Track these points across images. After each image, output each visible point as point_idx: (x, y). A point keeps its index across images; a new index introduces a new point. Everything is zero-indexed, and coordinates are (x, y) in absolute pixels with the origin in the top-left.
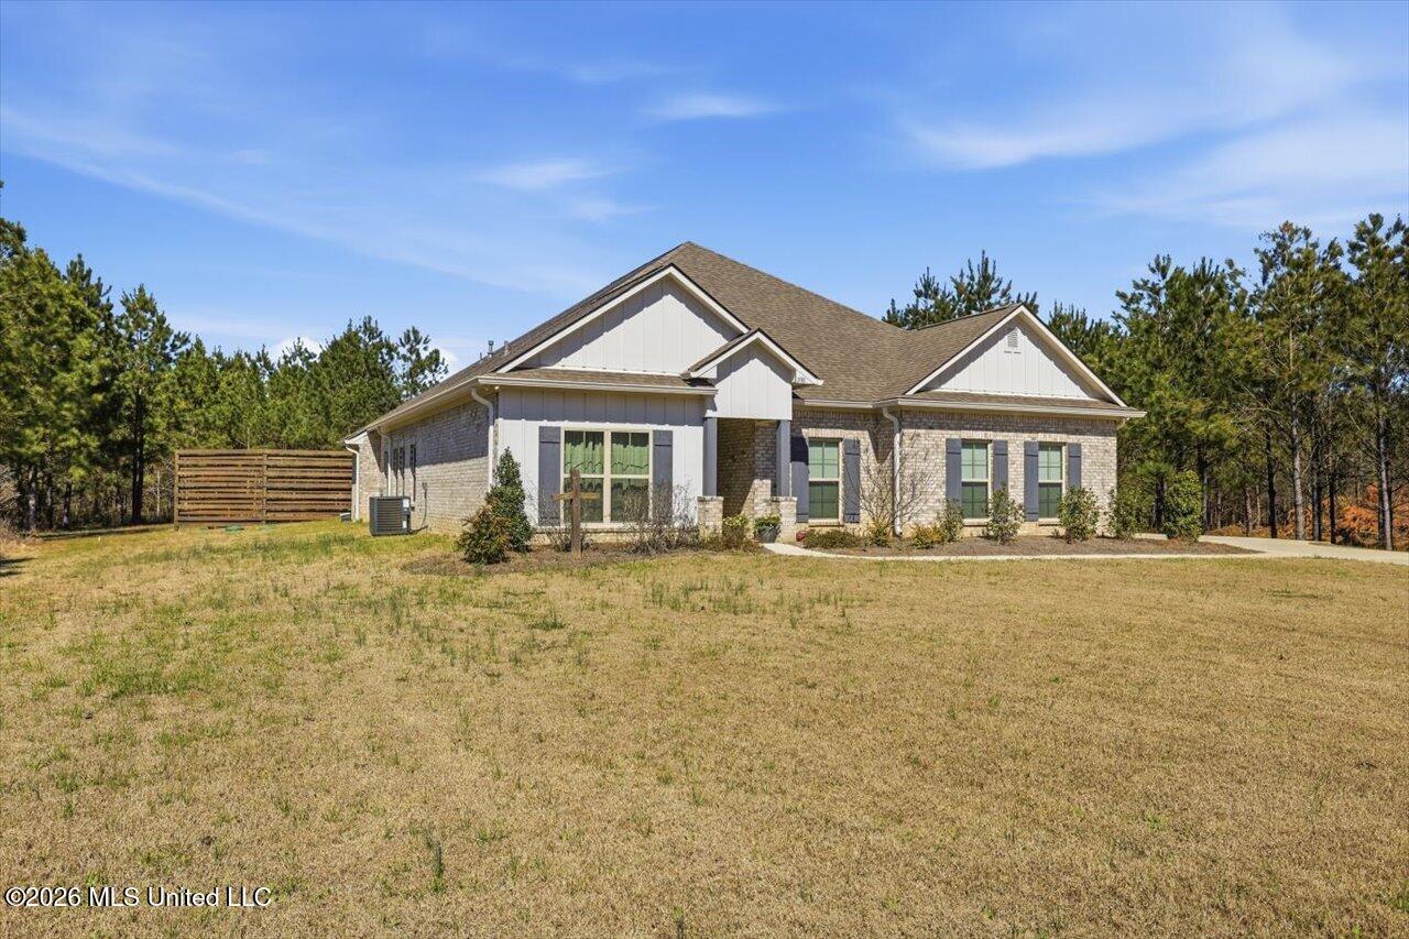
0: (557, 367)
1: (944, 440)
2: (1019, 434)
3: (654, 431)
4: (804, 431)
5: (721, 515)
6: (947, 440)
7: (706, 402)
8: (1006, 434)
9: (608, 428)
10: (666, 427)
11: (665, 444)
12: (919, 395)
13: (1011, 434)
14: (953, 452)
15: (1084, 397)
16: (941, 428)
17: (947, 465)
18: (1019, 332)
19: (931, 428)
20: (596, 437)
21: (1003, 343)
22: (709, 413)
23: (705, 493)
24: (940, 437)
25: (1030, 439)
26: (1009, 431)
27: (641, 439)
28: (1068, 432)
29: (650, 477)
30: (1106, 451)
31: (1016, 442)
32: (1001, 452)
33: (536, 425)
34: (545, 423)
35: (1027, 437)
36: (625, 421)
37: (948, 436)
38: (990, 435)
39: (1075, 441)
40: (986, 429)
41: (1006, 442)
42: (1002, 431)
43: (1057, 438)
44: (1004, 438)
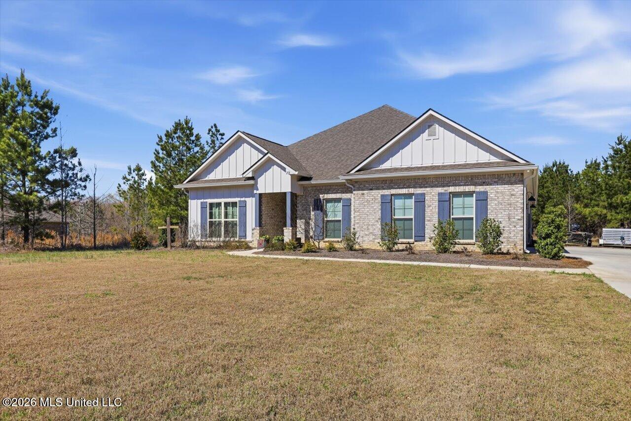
0: (207, 179)
1: (380, 195)
2: (433, 189)
3: (239, 201)
4: (321, 196)
6: (382, 196)
8: (424, 189)
9: (223, 201)
10: (243, 199)
11: (244, 206)
13: (428, 189)
14: (387, 204)
15: (494, 159)
16: (378, 189)
17: (381, 210)
18: (437, 126)
19: (371, 189)
20: (219, 205)
21: (425, 135)
22: (255, 192)
24: (378, 194)
25: (443, 191)
26: (426, 187)
27: (234, 204)
28: (475, 184)
29: (238, 220)
30: (512, 195)
31: (432, 195)
32: (420, 202)
33: (199, 201)
34: (202, 200)
35: (441, 190)
36: (228, 198)
37: (383, 193)
38: (412, 191)
39: (482, 190)
40: (409, 187)
41: (424, 194)
42: (421, 187)
43: (467, 189)
44: (422, 192)
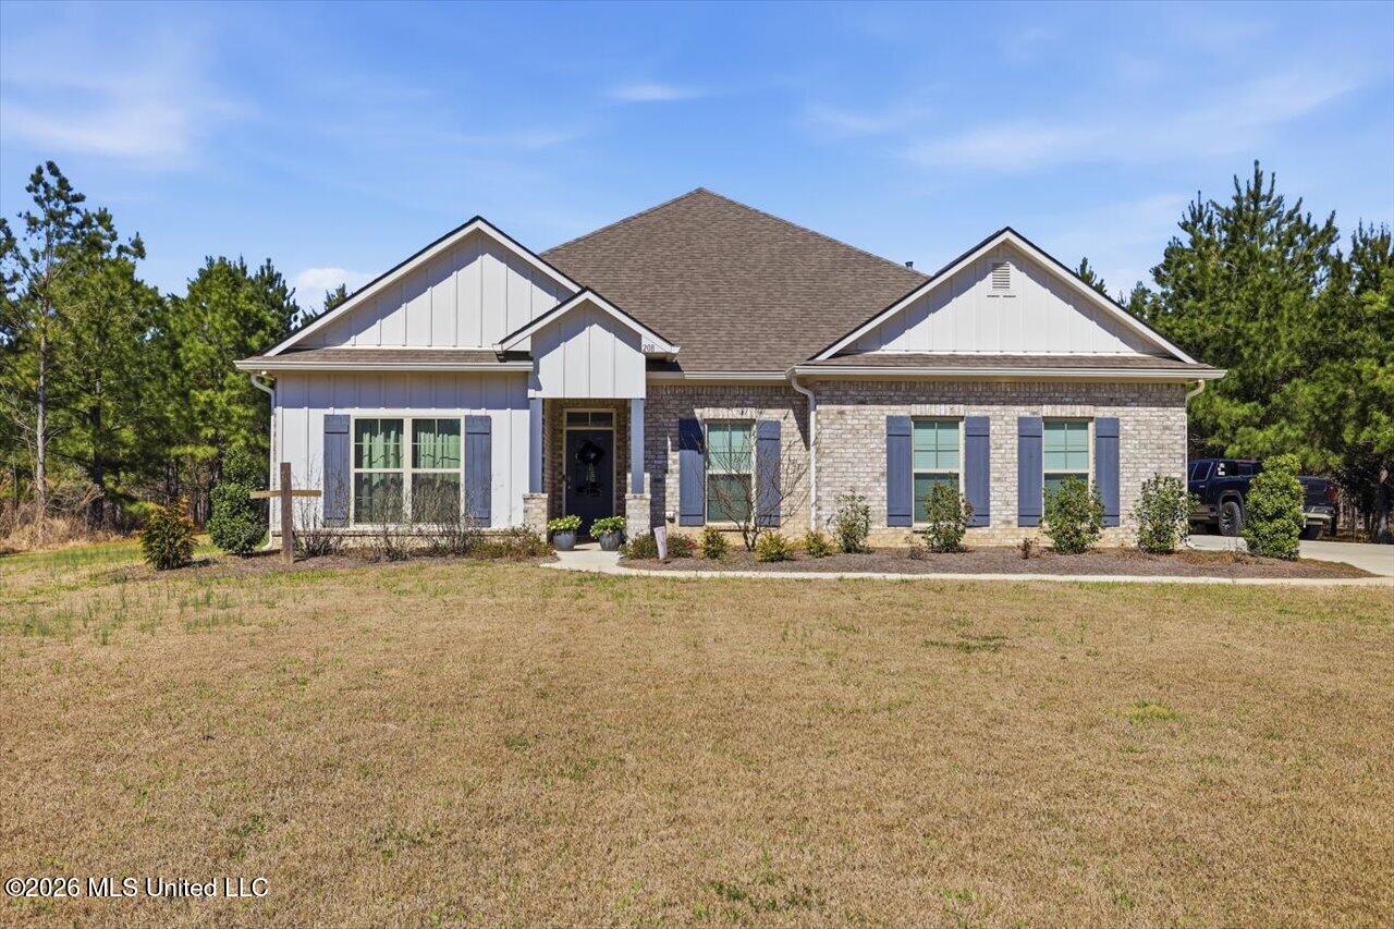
0: (347, 346)
1: (884, 418)
2: (1011, 407)
3: (466, 417)
4: (698, 412)
5: (544, 516)
6: (888, 417)
7: (530, 379)
8: (987, 407)
9: (408, 414)
10: (482, 412)
11: (481, 434)
12: (835, 361)
13: (995, 408)
14: (898, 436)
15: (1127, 351)
16: (879, 402)
17: (888, 452)
18: (1012, 267)
19: (863, 403)
20: (395, 425)
21: (985, 285)
22: (531, 393)
23: (532, 489)
24: (878, 414)
25: (1028, 414)
26: (992, 404)
27: (450, 427)
28: (1094, 402)
29: (461, 470)
30: (1166, 428)
31: (1004, 421)
32: (979, 434)
33: (318, 415)
34: (330, 411)
35: (1023, 411)
36: (429, 406)
37: (891, 414)
38: (960, 410)
39: (1108, 415)
40: (952, 401)
41: (987, 419)
42: (981, 404)
43: (1078, 411)
44: (984, 414)
